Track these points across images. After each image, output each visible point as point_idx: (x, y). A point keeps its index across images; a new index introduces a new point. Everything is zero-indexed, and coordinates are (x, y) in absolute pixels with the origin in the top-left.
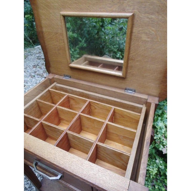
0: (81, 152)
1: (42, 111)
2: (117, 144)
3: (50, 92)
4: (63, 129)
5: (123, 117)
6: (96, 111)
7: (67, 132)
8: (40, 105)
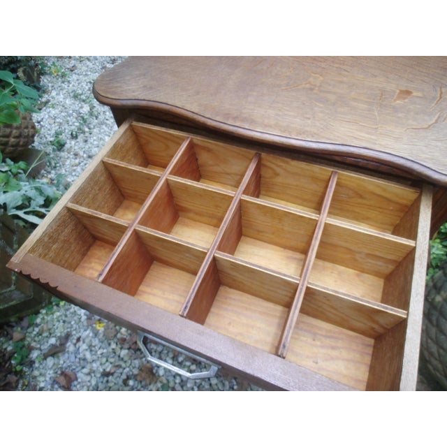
0: (249, 296)
1: (122, 189)
2: (342, 268)
3: (134, 132)
4: (204, 248)
5: (361, 197)
6: (279, 180)
7: (216, 255)
8: (117, 173)
